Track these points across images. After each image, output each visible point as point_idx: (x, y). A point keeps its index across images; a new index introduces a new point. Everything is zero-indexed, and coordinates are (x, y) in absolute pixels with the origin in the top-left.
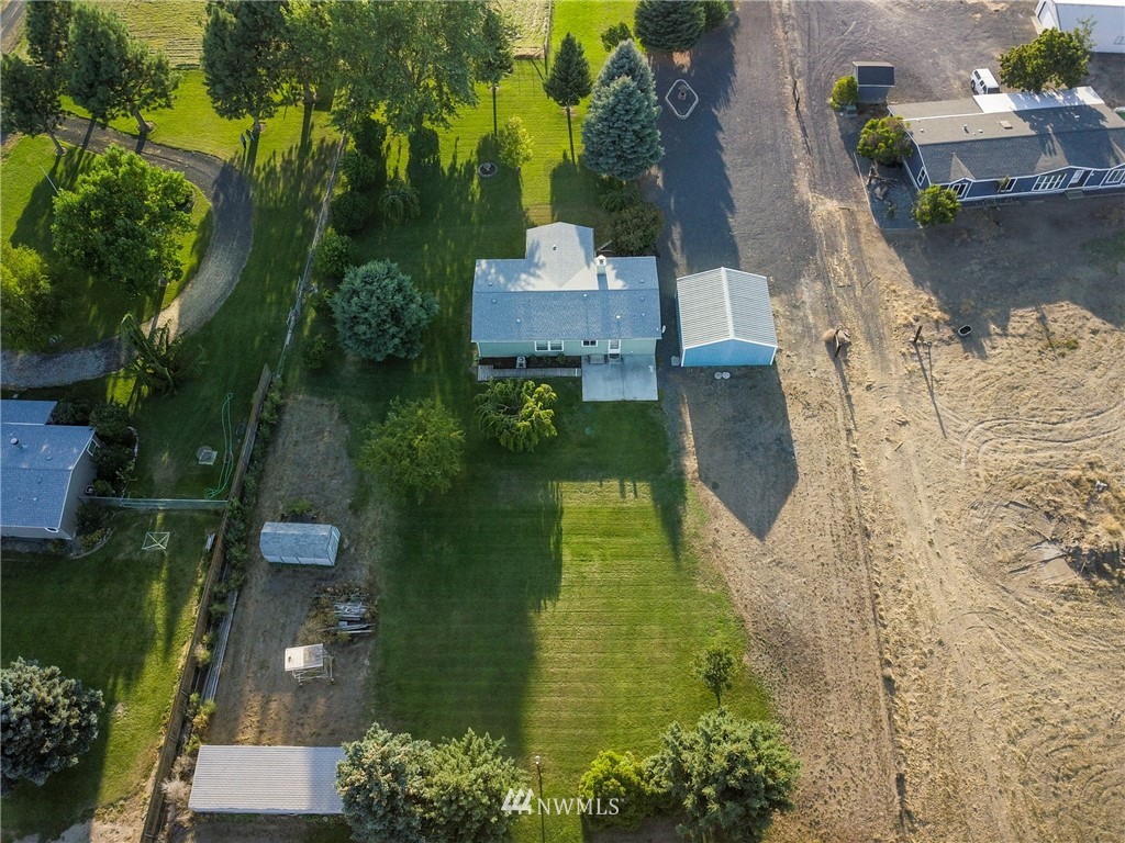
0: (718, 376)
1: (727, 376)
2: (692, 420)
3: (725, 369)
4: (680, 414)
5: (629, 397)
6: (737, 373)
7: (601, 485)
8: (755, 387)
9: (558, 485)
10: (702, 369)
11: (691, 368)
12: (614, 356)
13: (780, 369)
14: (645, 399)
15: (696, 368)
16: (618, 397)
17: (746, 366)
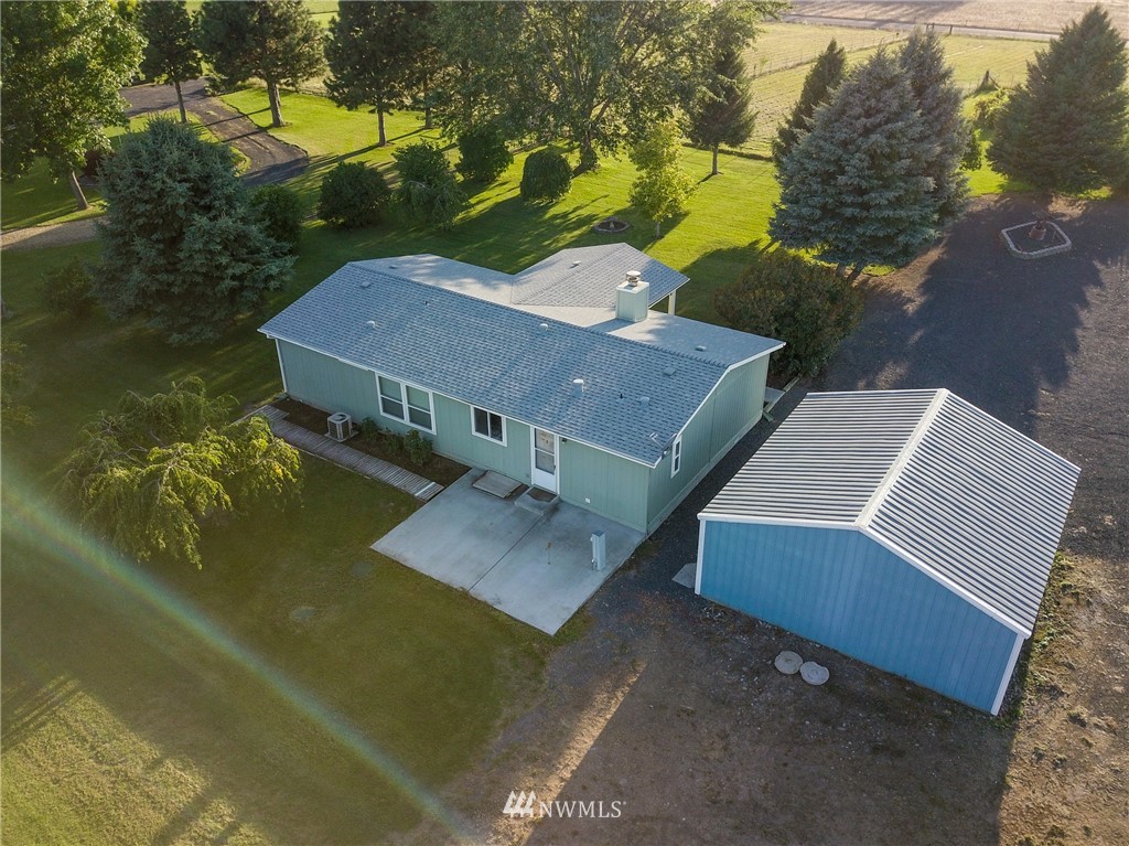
0: (786, 663)
1: (816, 675)
2: (602, 741)
3: (823, 655)
4: (582, 703)
5: (485, 592)
6: (858, 686)
7: (157, 763)
8: (900, 754)
9: (73, 692)
10: (751, 625)
11: (718, 608)
12: (540, 493)
13: (1023, 742)
14: (522, 617)
15: (736, 615)
16: (459, 578)
17: (901, 681)
